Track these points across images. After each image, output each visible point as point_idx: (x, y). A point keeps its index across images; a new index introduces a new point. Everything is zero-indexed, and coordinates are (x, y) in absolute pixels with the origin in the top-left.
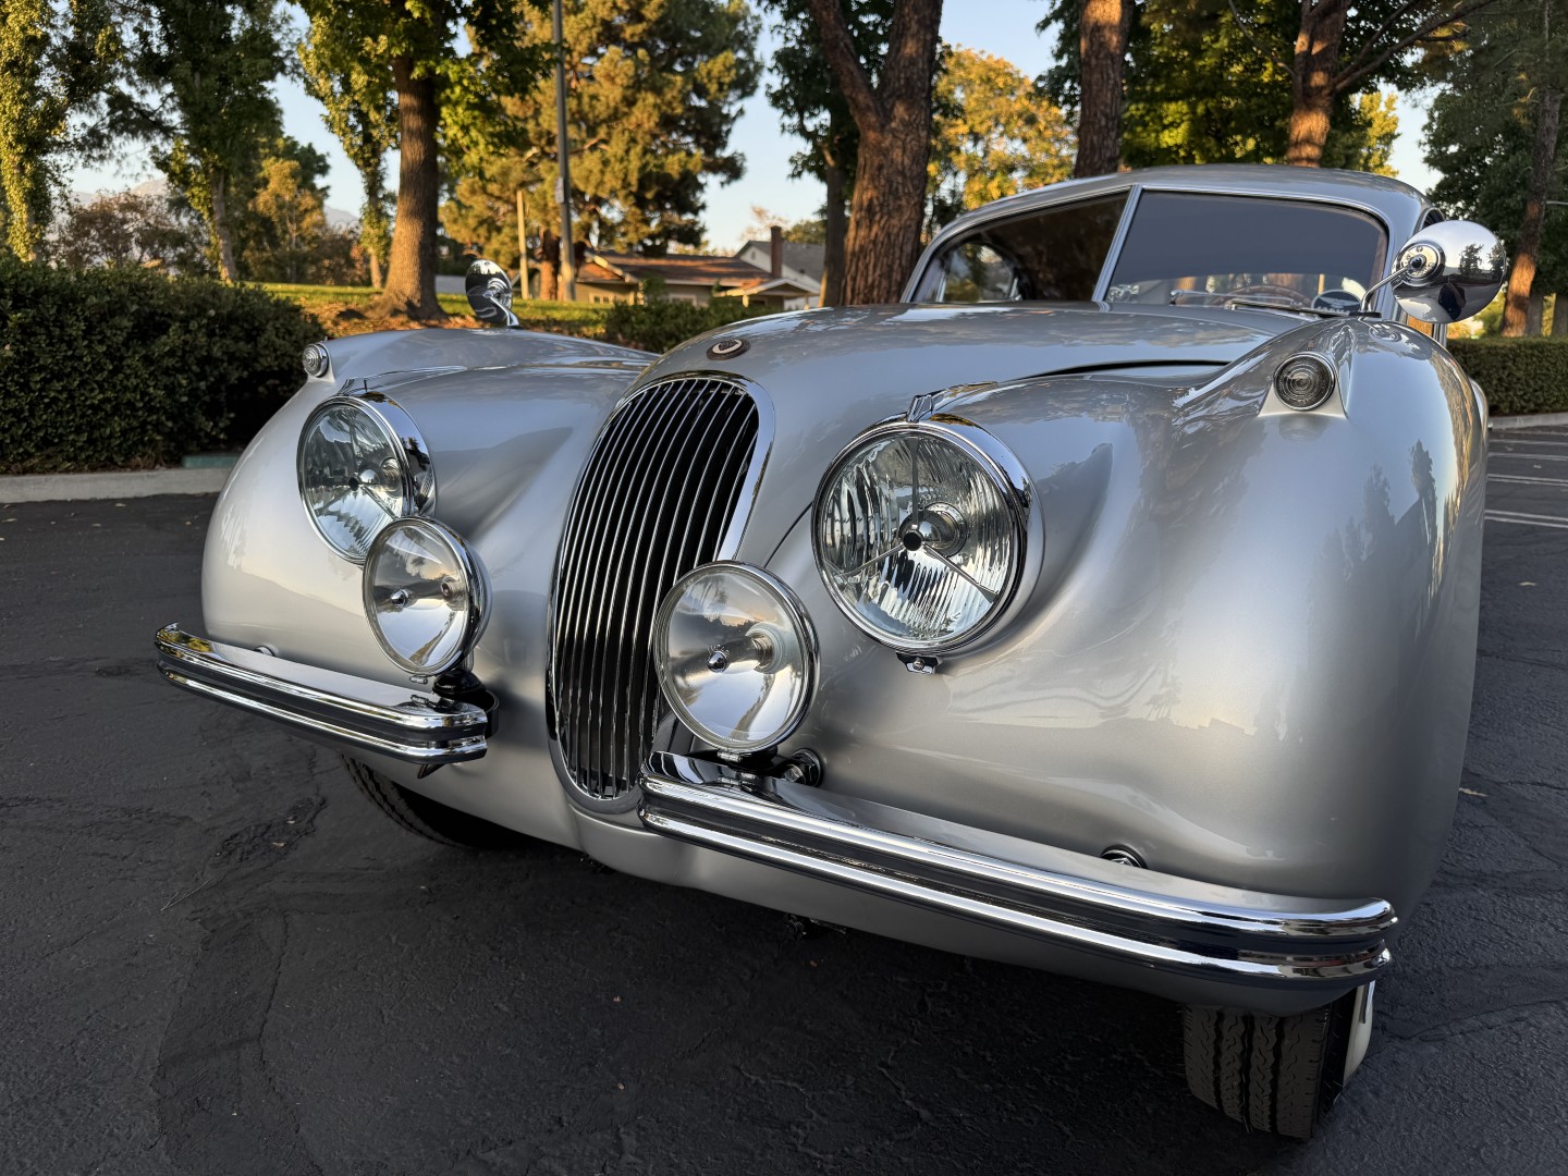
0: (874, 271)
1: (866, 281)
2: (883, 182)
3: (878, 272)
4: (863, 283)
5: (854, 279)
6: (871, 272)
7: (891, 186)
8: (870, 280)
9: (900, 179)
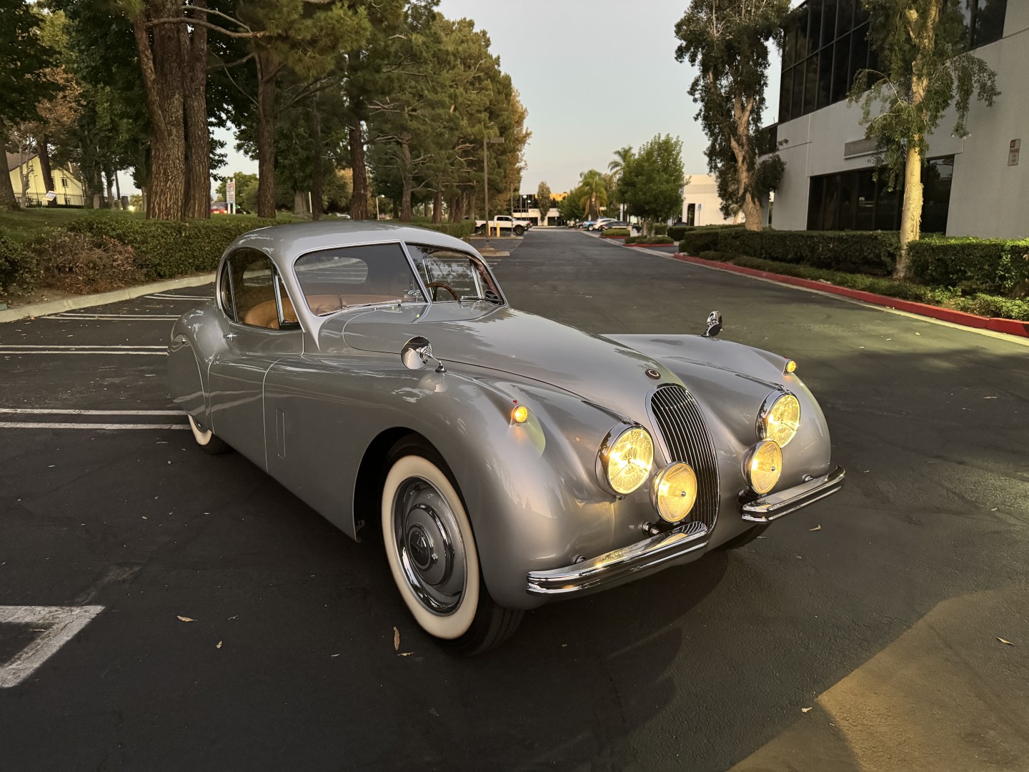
0: (170, 201)
1: (166, 205)
2: (171, 162)
3: (172, 202)
4: (164, 206)
5: (159, 204)
6: (168, 201)
7: (174, 164)
8: (168, 205)
9: (178, 161)
